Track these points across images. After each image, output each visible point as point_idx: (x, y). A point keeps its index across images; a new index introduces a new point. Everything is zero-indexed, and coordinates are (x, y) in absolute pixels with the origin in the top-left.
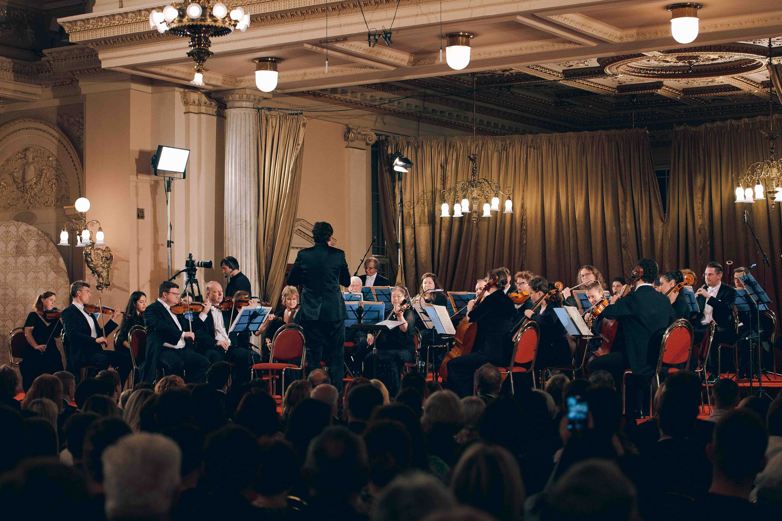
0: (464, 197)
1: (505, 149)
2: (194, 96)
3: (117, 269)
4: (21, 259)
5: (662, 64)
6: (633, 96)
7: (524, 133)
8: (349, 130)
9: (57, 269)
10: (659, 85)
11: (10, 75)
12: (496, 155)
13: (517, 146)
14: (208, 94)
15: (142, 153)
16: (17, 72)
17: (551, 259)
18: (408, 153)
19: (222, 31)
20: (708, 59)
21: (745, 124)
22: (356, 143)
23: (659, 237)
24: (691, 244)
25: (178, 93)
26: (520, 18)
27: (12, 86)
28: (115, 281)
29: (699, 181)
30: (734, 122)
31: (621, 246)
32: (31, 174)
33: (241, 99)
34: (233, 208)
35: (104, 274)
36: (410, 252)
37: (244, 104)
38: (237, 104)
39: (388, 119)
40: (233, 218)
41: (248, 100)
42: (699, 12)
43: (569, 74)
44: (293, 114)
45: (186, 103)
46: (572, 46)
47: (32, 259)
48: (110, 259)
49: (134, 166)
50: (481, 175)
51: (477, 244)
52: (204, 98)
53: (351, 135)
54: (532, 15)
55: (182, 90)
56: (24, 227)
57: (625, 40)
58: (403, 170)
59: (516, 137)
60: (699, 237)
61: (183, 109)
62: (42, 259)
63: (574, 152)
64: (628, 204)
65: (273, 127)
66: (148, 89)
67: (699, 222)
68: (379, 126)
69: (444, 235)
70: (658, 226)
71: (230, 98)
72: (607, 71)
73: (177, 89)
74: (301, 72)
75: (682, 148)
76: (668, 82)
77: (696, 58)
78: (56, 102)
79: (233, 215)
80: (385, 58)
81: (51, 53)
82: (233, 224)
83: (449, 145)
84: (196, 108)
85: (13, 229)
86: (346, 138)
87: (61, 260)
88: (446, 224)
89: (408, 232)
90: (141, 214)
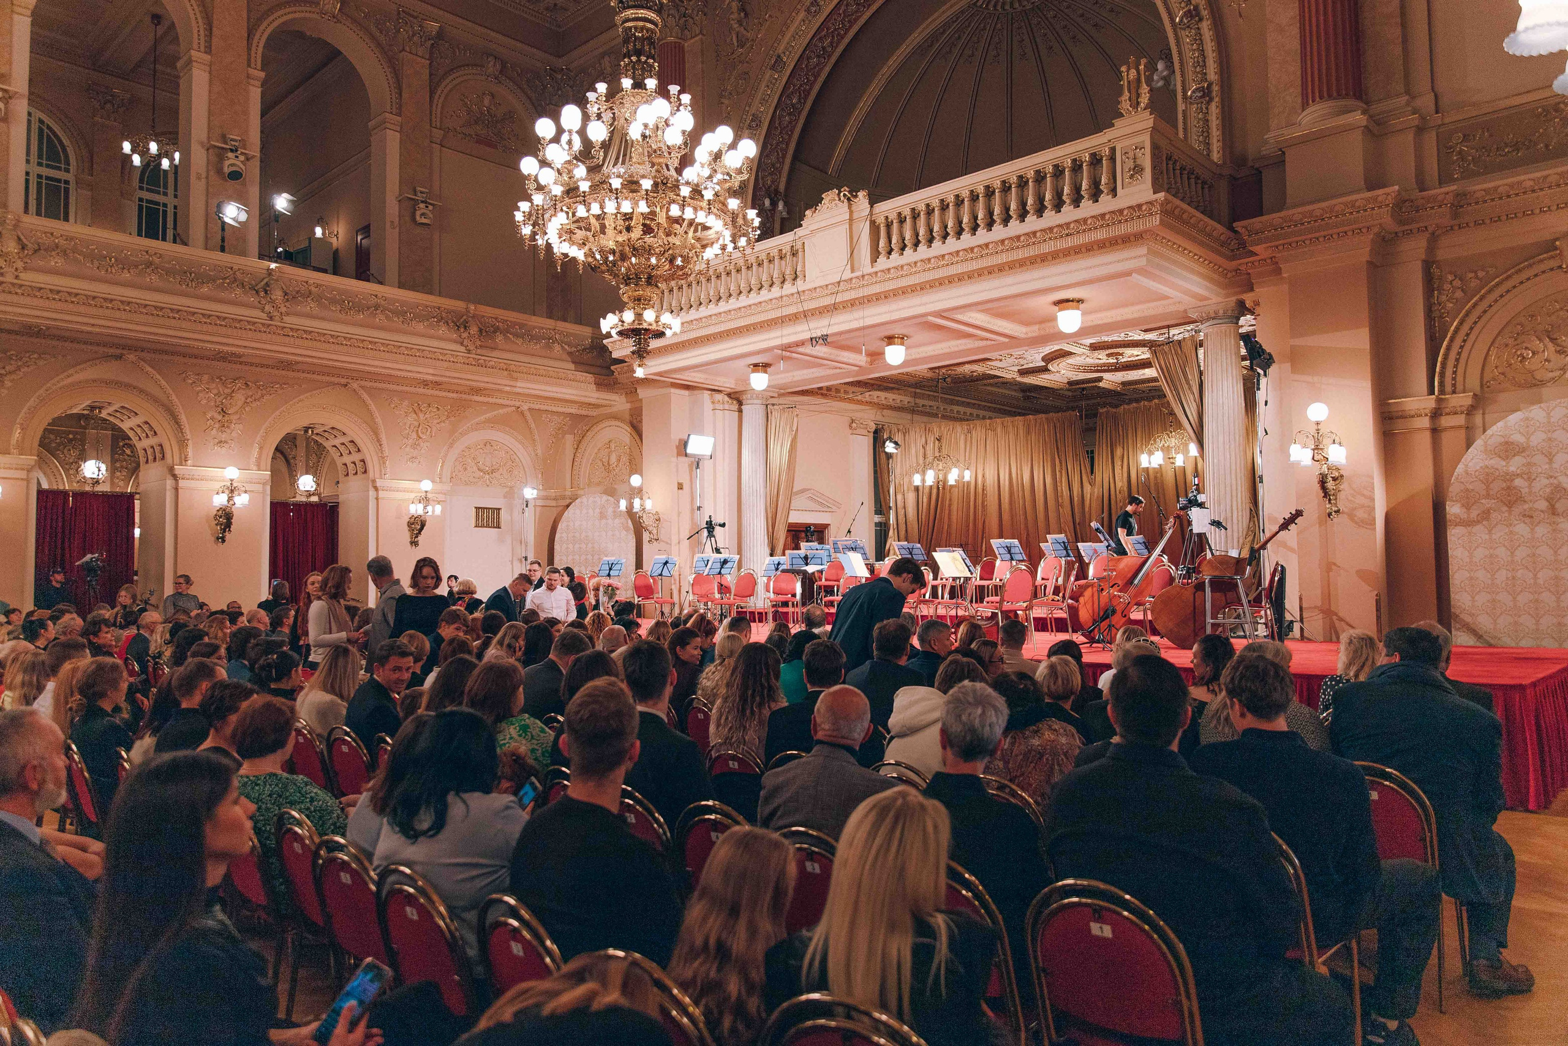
0: (933, 469)
1: (969, 431)
2: (719, 397)
3: (663, 527)
4: (604, 522)
5: (1097, 361)
6: (1083, 389)
7: (984, 418)
8: (853, 421)
9: (627, 529)
10: (1100, 379)
11: (594, 387)
12: (963, 437)
13: (979, 429)
14: (729, 395)
15: (680, 440)
17: (1006, 517)
18: (898, 438)
19: (660, 334)
20: (1132, 356)
22: (858, 431)
23: (1087, 497)
24: (1113, 502)
25: (707, 394)
26: (930, 318)
27: (596, 395)
28: (661, 537)
29: (1119, 452)
31: (1058, 505)
32: (613, 459)
33: (751, 398)
35: (655, 532)
36: (901, 512)
37: (755, 401)
38: (749, 402)
39: (886, 412)
40: (748, 488)
41: (757, 398)
42: (1082, 306)
43: (1023, 372)
44: (789, 408)
45: (713, 403)
46: (989, 343)
47: (610, 521)
48: (658, 520)
49: (675, 451)
50: (944, 452)
51: (950, 505)
52: (726, 398)
53: (854, 425)
54: (939, 314)
55: (709, 392)
56: (605, 497)
57: (1030, 335)
58: (894, 451)
59: (978, 422)
60: (1119, 496)
61: (711, 406)
62: (617, 521)
63: (1021, 432)
64: (1064, 472)
65: (776, 418)
66: (686, 393)
67: (1119, 484)
68: (879, 418)
69: (925, 500)
70: (1087, 488)
71: (745, 398)
72: (1050, 367)
73: (705, 392)
75: (1105, 426)
76: (1106, 376)
77: (1121, 354)
78: (628, 406)
80: (845, 360)
83: (928, 430)
84: (721, 406)
85: (598, 499)
86: (850, 426)
87: (630, 522)
88: (927, 491)
89: (899, 497)
90: (680, 487)
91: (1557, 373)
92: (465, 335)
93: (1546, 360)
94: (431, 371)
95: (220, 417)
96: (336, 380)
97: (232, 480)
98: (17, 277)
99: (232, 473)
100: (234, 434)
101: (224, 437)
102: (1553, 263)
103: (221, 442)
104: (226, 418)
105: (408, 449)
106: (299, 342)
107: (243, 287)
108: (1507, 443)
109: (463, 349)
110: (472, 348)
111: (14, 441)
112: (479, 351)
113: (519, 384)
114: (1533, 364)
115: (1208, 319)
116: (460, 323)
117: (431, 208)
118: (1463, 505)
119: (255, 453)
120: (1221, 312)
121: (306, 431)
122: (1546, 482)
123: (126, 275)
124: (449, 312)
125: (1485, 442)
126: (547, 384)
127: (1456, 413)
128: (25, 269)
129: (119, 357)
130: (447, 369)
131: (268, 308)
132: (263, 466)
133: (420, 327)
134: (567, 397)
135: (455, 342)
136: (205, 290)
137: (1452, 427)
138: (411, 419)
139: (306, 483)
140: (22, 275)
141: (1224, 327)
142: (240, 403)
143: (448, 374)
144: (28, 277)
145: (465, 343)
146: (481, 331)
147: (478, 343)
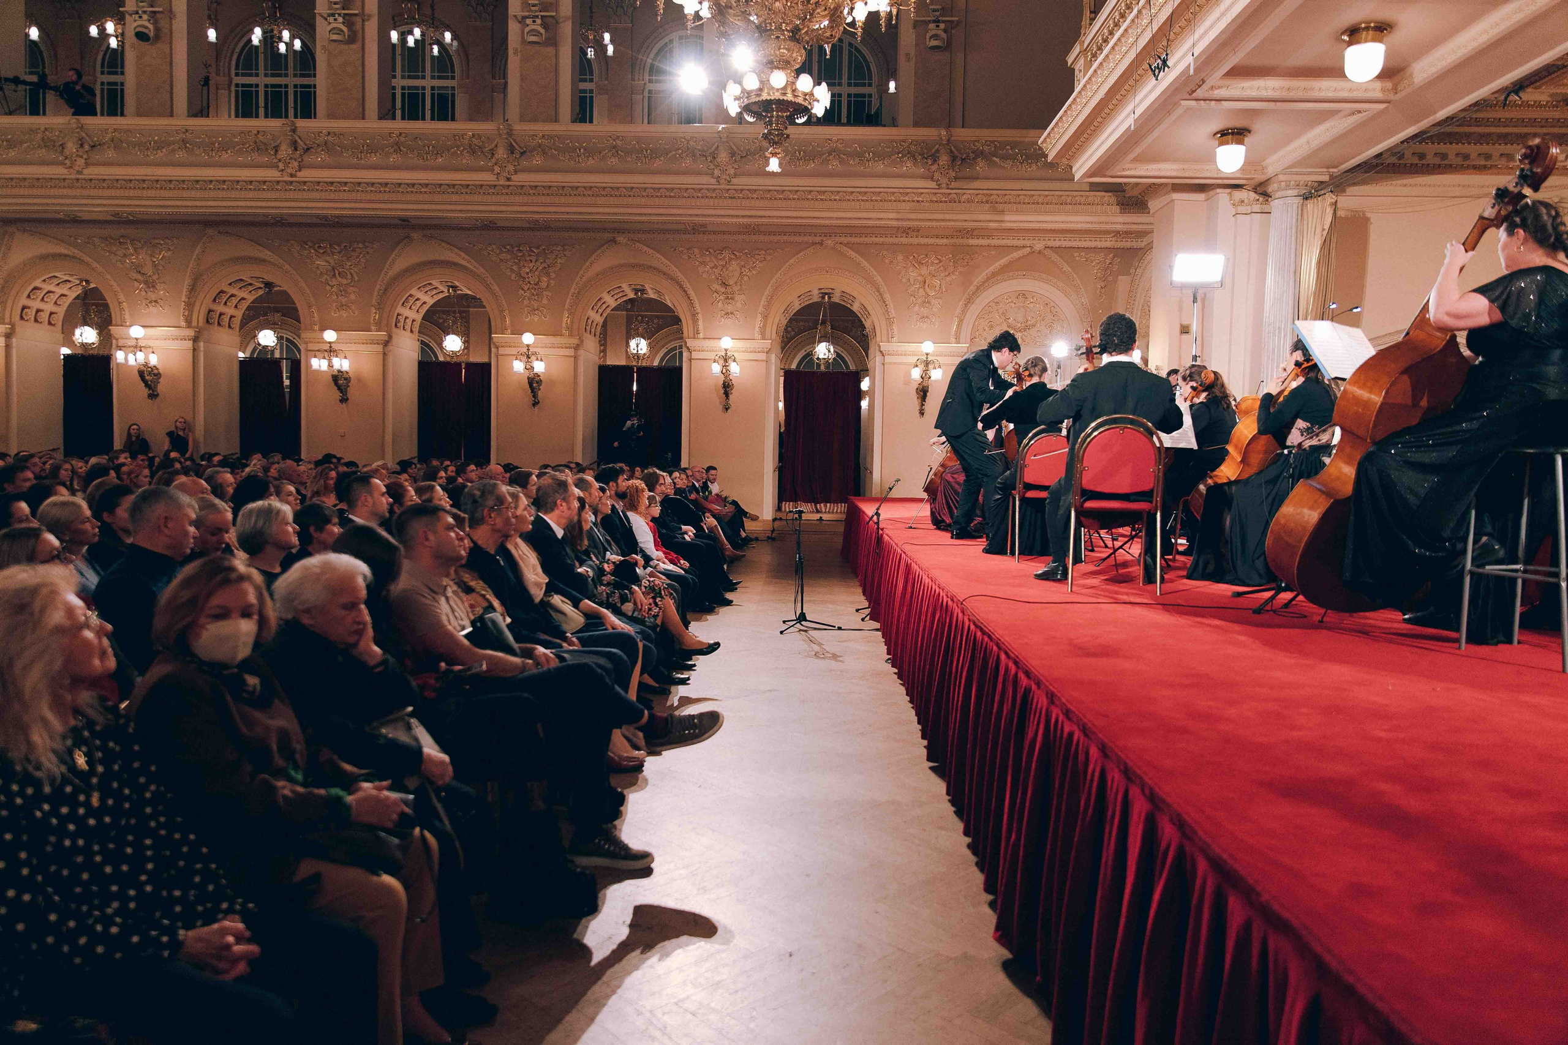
2: (1239, 195)
11: (1117, 209)
16: (1123, 205)
27: (1121, 219)
33: (1280, 189)
37: (1290, 192)
38: (1278, 194)
41: (1288, 187)
45: (1236, 206)
52: (1253, 195)
55: (1229, 190)
61: (1231, 211)
66: (1201, 197)
73: (1219, 190)
74: (1303, 140)
84: (1249, 207)
90: (1185, 330)
92: (934, 167)
94: (892, 215)
95: (723, 290)
96: (810, 239)
97: (726, 350)
98: (508, 179)
99: (727, 343)
100: (739, 305)
101: (730, 308)
103: (727, 314)
104: (729, 290)
105: (916, 308)
106: (745, 203)
107: (694, 155)
109: (933, 185)
110: (944, 181)
111: (564, 325)
112: (953, 185)
113: (1007, 218)
116: (926, 154)
117: (942, 26)
119: (758, 323)
121: (823, 298)
123: (591, 162)
124: (916, 143)
126: (1047, 212)
128: (516, 172)
129: (613, 241)
130: (912, 211)
131: (717, 172)
132: (768, 335)
133: (880, 167)
134: (1079, 226)
135: (923, 177)
136: (657, 164)
138: (913, 274)
139: (823, 351)
140: (514, 178)
142: (737, 274)
143: (913, 216)
144: (519, 179)
145: (937, 176)
146: (954, 159)
147: (953, 174)
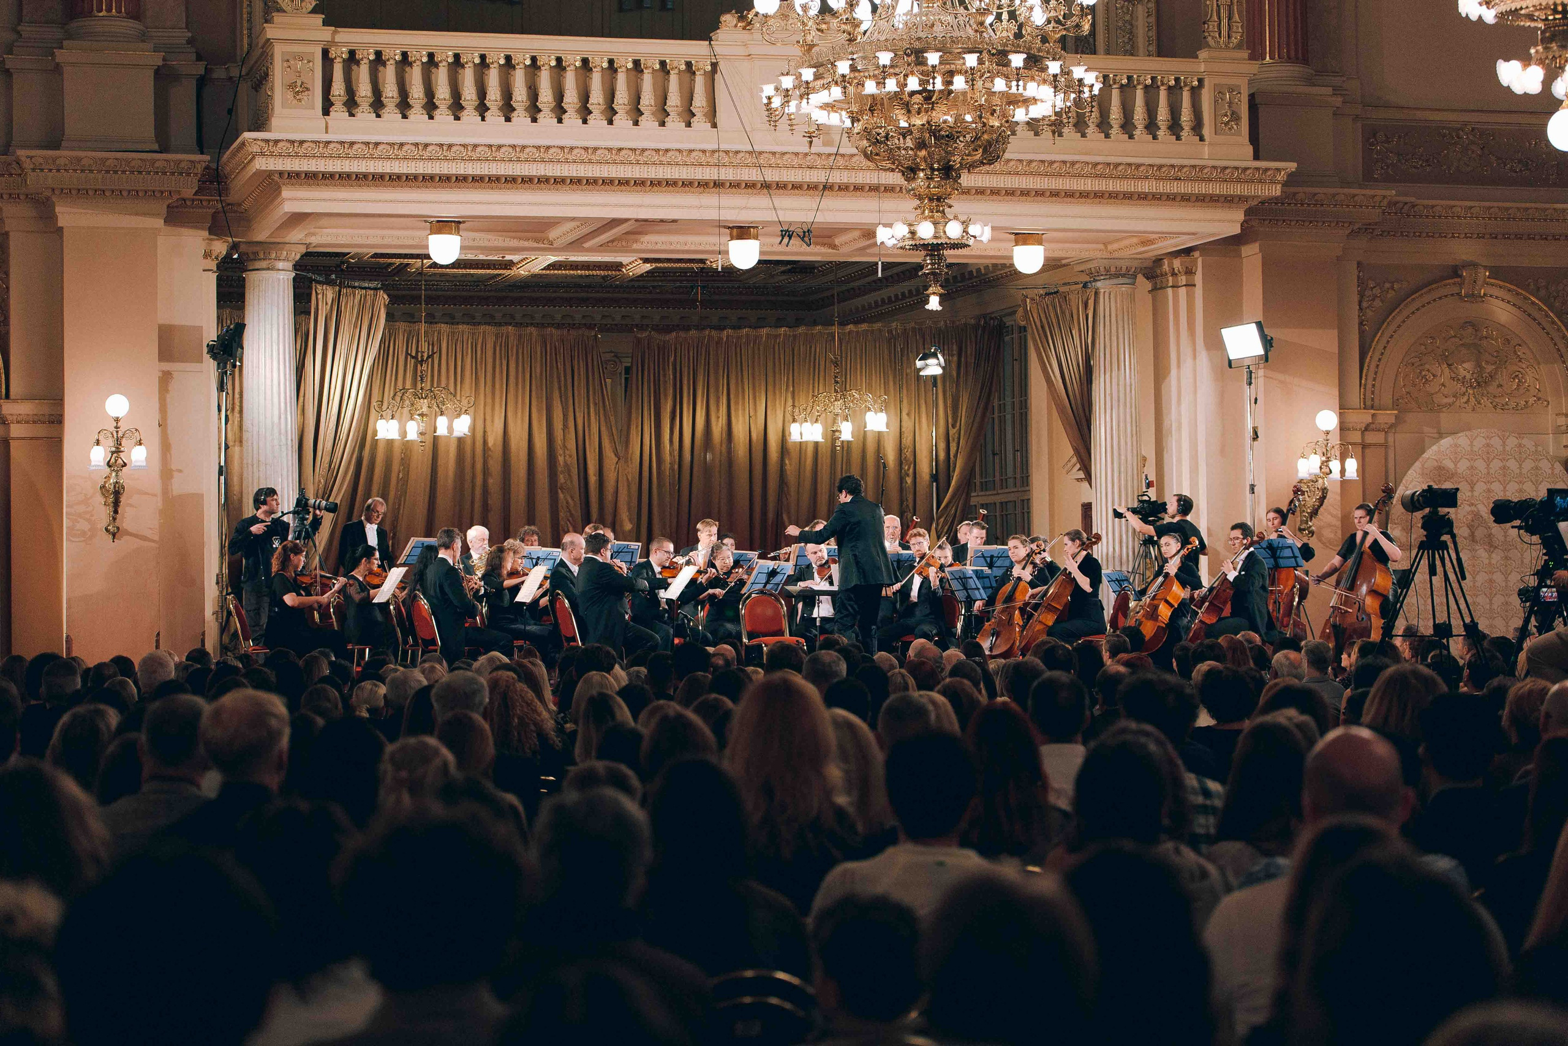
0: (442, 414)
2: (216, 245)
3: (131, 505)
21: (728, 337)
23: (611, 478)
30: (714, 333)
31: (553, 487)
34: (276, 420)
40: (277, 435)
44: (365, 288)
65: (327, 304)
70: (611, 463)
71: (273, 255)
75: (647, 361)
79: (276, 431)
81: (31, 158)
82: (276, 442)
91: (1450, 400)
93: (1443, 385)
102: (1456, 290)
108: (1440, 467)
114: (1433, 387)
115: (1117, 276)
118: (1403, 529)
120: (1133, 270)
122: (1468, 508)
125: (1423, 465)
127: (1379, 430)
137: (1375, 445)
141: (1124, 288)
